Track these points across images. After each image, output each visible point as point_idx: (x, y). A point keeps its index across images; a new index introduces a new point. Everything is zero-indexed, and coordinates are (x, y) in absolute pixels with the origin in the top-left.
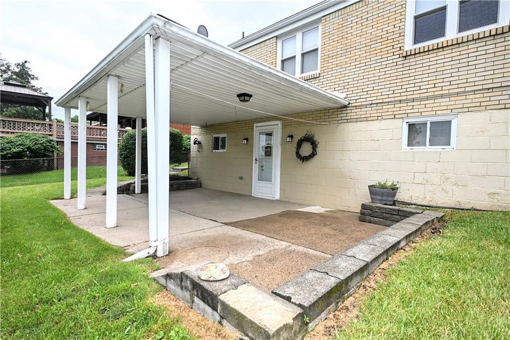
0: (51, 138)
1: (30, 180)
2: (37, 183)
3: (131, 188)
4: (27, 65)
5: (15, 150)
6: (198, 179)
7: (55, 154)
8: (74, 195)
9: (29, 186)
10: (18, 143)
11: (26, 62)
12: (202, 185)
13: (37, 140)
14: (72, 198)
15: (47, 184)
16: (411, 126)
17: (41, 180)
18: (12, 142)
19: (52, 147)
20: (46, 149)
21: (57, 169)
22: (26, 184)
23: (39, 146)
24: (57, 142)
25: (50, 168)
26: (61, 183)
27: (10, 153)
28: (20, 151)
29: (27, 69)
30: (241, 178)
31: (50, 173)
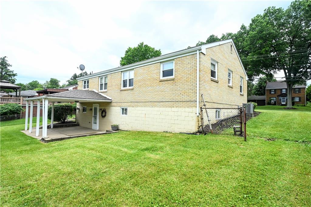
0: (20, 105)
1: (10, 124)
2: (14, 125)
3: (50, 126)
4: (6, 59)
5: (4, 111)
6: (78, 123)
7: (21, 112)
8: (28, 129)
9: (11, 126)
10: (6, 108)
11: (5, 57)
12: (80, 125)
13: (14, 106)
14: (28, 130)
15: (18, 125)
16: (123, 109)
17: (16, 123)
18: (3, 108)
19: (20, 109)
20: (17, 110)
21: (22, 118)
22: (9, 125)
23: (15, 109)
24: (22, 106)
25: (19, 118)
26: (24, 125)
27: (2, 112)
28: (7, 112)
29: (6, 61)
30: (90, 123)
31: (19, 120)
